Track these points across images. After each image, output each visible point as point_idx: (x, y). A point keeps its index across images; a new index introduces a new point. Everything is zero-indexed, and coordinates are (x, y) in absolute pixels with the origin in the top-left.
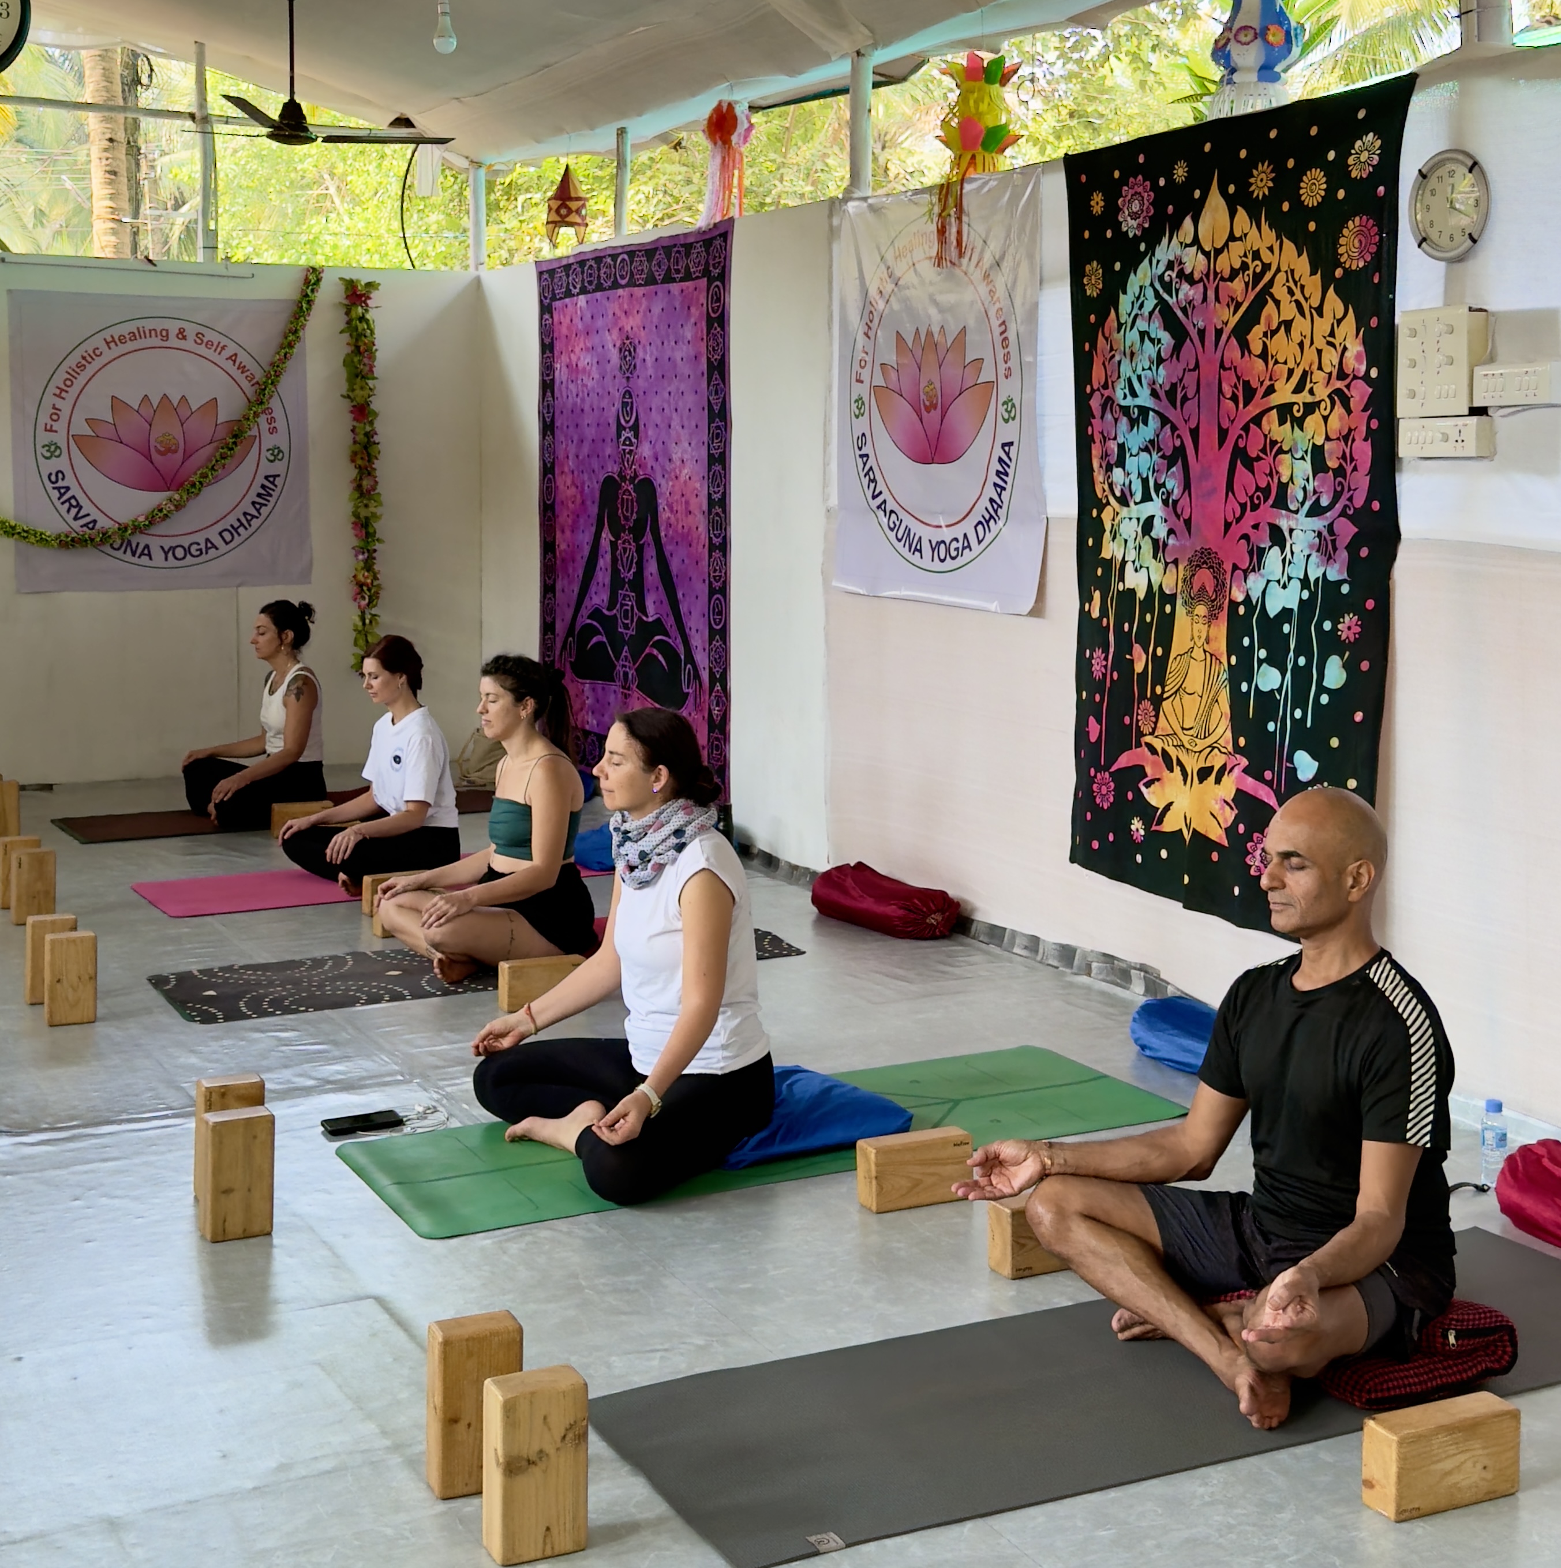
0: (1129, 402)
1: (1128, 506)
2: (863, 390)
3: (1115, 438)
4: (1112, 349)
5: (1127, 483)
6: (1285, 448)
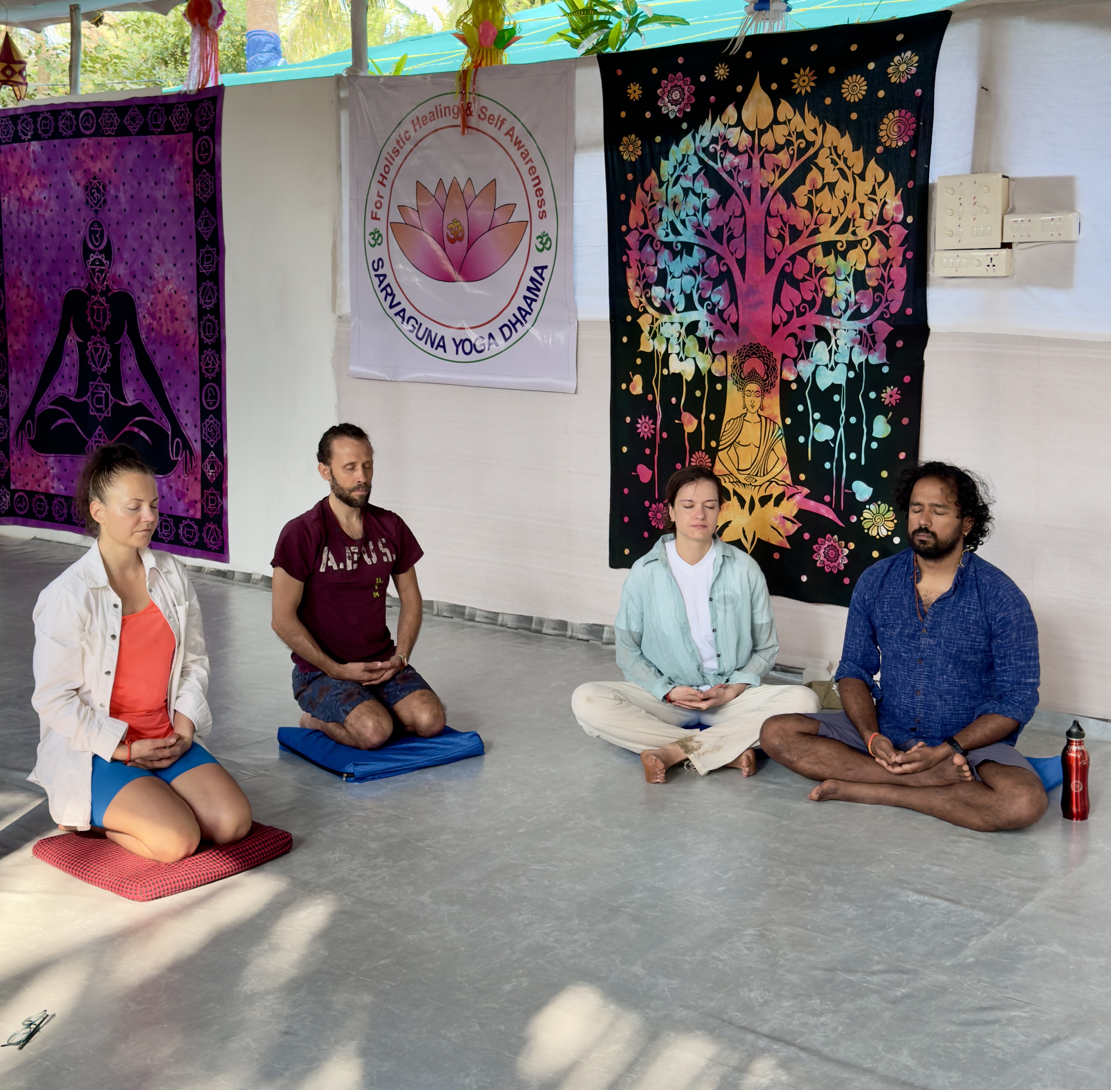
0: (671, 238)
1: (669, 313)
2: (381, 226)
3: (656, 264)
4: (652, 200)
5: (668, 297)
6: (829, 272)
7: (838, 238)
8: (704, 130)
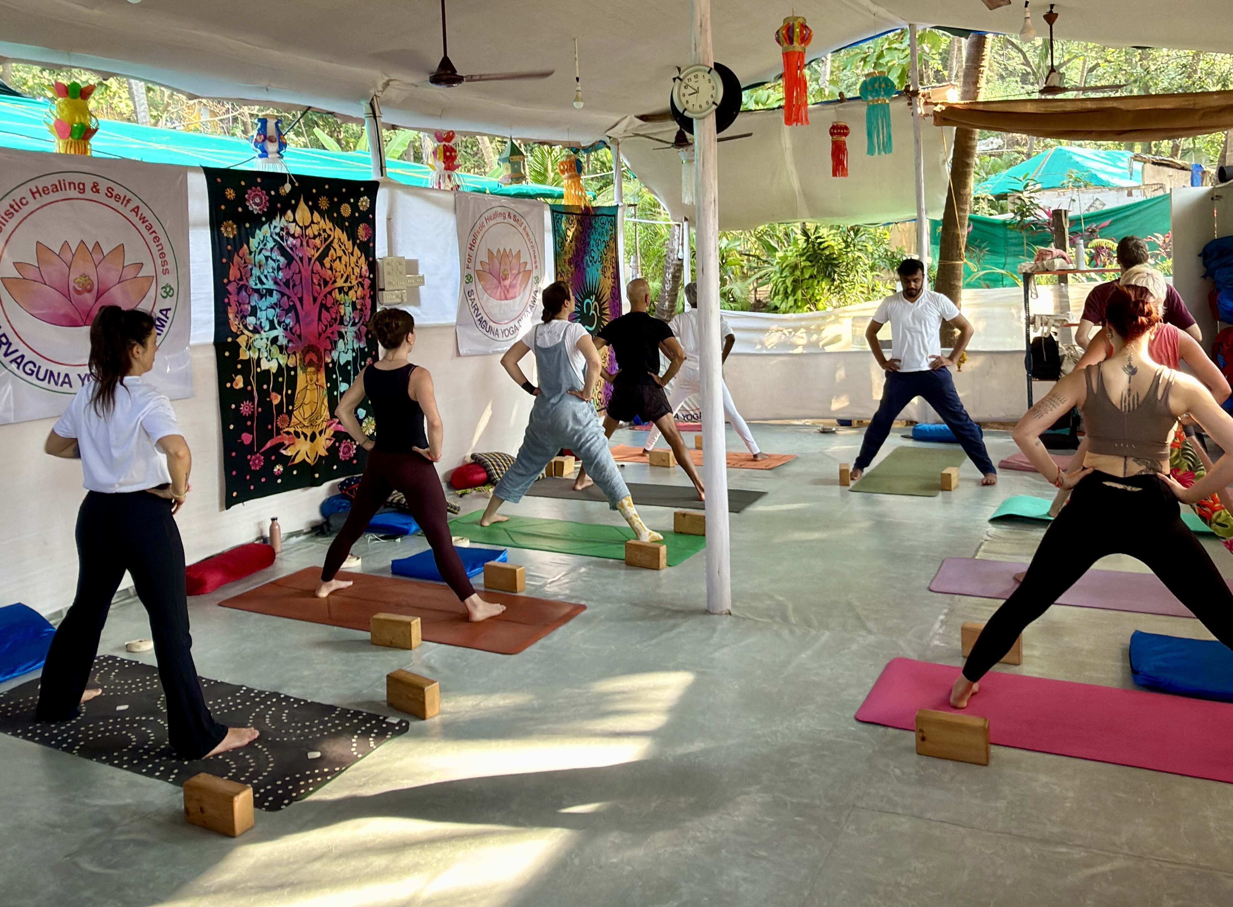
0: (259, 286)
1: (259, 333)
4: (245, 262)
5: (258, 323)
6: (342, 302)
7: (345, 285)
8: (275, 223)
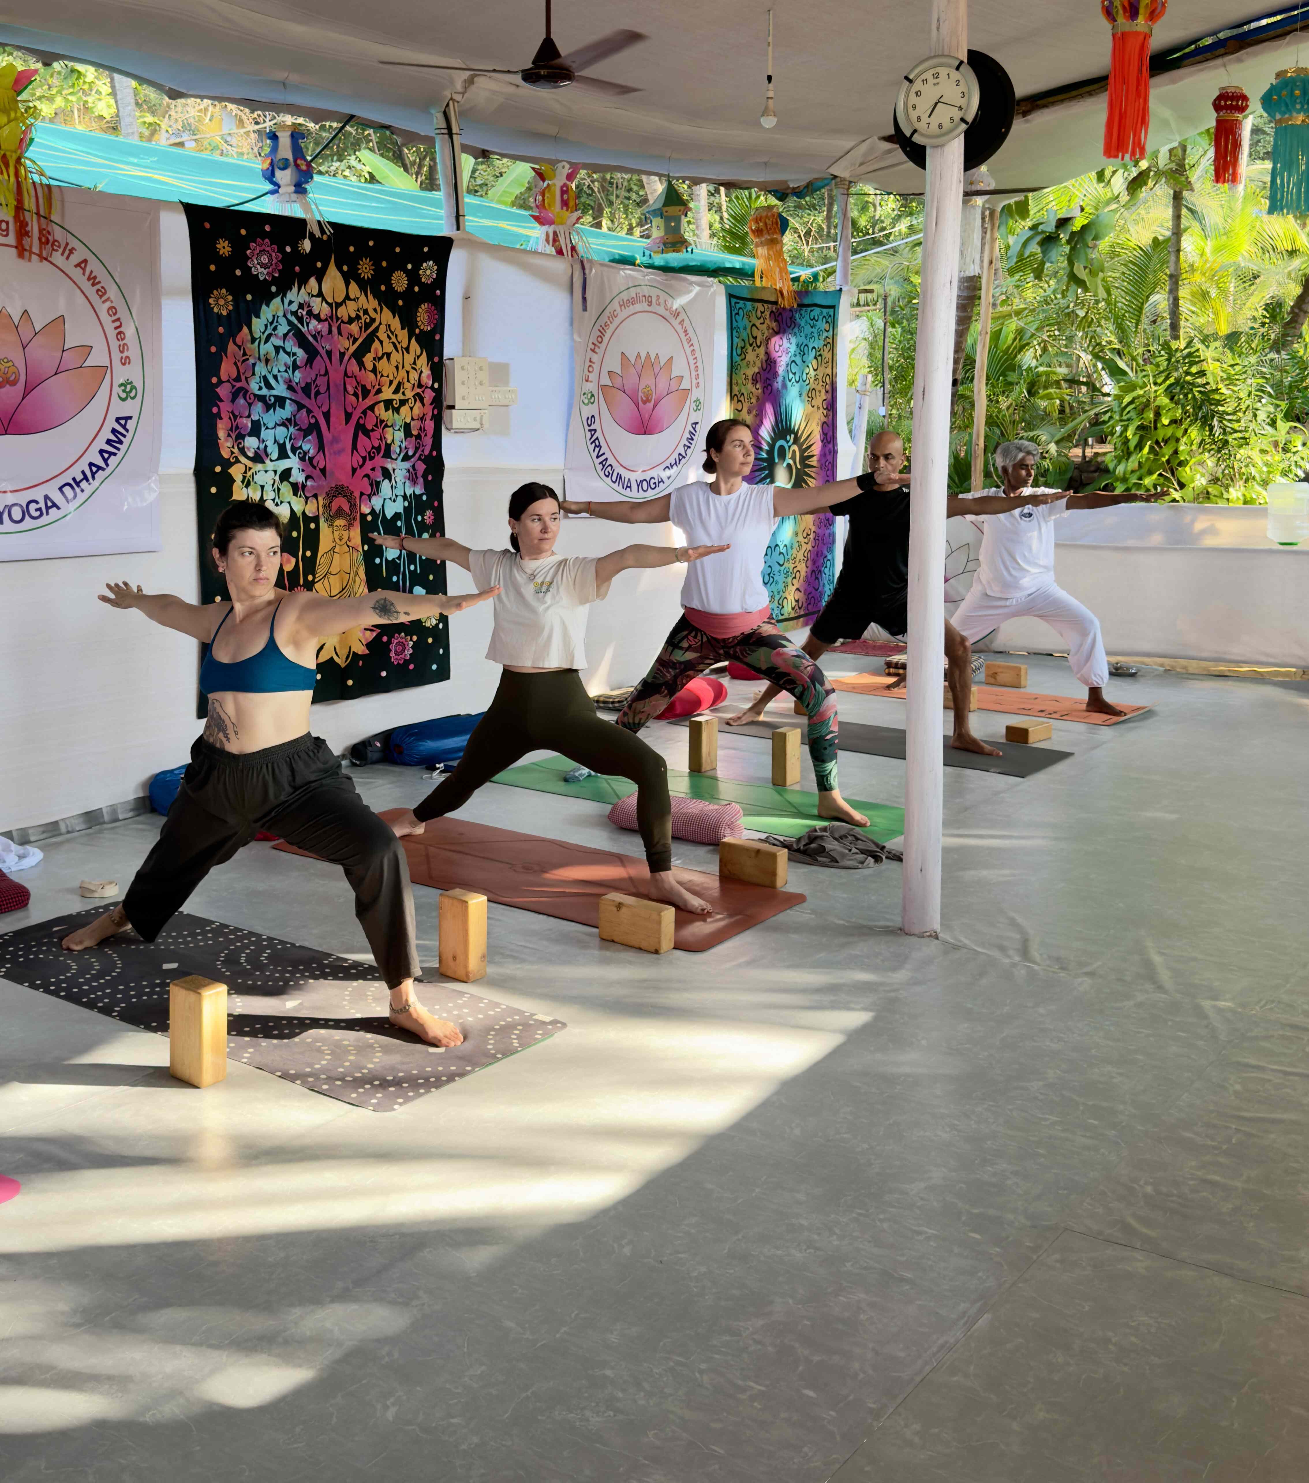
0: (265, 391)
1: (263, 462)
3: (249, 416)
4: (245, 354)
5: (262, 446)
6: (389, 424)
7: (394, 397)
8: (292, 295)
